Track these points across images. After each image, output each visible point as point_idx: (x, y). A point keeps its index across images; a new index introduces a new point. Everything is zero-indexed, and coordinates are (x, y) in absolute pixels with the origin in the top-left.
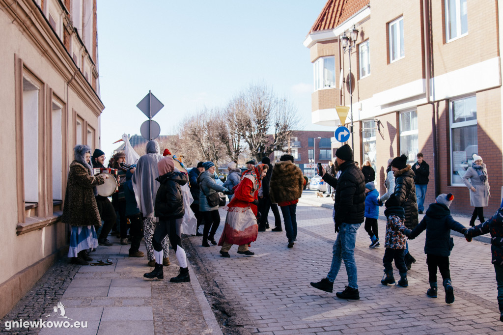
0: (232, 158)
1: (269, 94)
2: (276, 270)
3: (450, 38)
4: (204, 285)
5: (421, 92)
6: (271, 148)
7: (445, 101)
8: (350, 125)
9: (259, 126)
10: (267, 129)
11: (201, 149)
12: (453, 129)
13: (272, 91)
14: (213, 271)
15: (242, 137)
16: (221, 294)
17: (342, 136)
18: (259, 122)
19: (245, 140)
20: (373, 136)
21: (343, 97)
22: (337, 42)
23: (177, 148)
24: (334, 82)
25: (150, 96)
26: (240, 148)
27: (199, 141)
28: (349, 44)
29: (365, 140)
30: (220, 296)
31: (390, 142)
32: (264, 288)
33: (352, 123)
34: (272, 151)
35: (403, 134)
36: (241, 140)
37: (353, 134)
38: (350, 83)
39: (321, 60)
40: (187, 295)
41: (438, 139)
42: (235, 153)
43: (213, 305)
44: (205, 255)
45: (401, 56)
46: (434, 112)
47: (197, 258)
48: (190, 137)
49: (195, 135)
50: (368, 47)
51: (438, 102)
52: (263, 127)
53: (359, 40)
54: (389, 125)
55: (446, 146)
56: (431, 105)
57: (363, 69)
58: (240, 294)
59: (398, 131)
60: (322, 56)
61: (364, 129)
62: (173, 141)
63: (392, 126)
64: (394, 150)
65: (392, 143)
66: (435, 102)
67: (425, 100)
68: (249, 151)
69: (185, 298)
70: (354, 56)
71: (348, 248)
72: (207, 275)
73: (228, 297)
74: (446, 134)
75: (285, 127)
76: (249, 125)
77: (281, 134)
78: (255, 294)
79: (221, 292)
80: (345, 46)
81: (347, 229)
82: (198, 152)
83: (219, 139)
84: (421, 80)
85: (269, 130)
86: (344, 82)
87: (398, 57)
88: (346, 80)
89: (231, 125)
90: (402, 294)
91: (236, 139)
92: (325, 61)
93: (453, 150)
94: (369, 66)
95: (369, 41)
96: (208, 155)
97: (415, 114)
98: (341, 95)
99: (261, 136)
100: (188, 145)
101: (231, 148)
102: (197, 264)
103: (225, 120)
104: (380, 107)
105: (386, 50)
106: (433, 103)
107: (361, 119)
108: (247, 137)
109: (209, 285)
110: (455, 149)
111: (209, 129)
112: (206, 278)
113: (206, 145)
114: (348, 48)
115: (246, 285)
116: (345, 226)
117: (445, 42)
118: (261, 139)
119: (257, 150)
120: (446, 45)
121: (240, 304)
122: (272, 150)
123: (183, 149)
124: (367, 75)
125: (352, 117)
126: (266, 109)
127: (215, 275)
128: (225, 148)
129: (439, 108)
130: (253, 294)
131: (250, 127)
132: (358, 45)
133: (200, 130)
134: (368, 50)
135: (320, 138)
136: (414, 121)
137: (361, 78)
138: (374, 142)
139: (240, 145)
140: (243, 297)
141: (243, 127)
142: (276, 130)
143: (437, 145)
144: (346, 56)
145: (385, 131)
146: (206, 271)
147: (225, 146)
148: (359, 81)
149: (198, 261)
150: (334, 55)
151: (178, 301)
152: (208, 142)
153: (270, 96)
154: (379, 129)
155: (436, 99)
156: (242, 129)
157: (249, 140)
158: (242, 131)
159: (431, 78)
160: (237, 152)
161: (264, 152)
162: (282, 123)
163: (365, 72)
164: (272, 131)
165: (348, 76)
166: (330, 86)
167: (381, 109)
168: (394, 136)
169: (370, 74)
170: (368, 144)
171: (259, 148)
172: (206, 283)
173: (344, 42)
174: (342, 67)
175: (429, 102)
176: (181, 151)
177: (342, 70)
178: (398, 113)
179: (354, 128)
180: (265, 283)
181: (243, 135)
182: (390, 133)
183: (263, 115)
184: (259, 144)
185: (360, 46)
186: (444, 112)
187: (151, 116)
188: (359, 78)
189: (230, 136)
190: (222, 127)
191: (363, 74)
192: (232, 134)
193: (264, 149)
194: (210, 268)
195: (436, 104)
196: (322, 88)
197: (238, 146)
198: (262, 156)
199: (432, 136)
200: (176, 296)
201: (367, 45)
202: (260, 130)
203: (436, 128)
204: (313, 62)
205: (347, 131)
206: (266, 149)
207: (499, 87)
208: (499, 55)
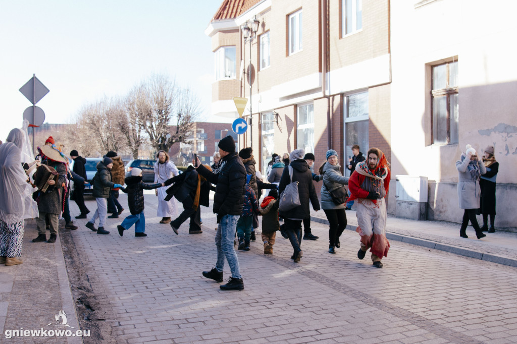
0: (132, 149)
1: (171, 83)
2: (154, 263)
3: (346, 33)
4: (74, 279)
5: (317, 85)
6: (172, 139)
7: (339, 96)
8: (249, 117)
9: (160, 116)
10: (169, 119)
11: (100, 139)
12: (347, 123)
13: (175, 80)
14: (88, 265)
15: (142, 127)
16: (90, 288)
18: (160, 112)
19: (145, 130)
20: (272, 128)
21: (243, 88)
22: (239, 32)
23: (74, 137)
24: (235, 73)
25: (34, 80)
26: (141, 138)
27: (98, 130)
28: (250, 35)
29: (263, 133)
30: (88, 291)
31: (287, 135)
32: (137, 281)
33: (251, 115)
34: (174, 143)
35: (300, 127)
36: (142, 130)
37: (251, 126)
38: (251, 74)
39: (222, 49)
40: (51, 289)
41: (333, 133)
42: (136, 143)
43: (79, 299)
44: (84, 248)
45: (299, 49)
46: (329, 106)
47: (73, 251)
48: (87, 126)
49: (94, 124)
50: (269, 39)
51: (333, 96)
52: (164, 117)
53: (260, 31)
54: (287, 118)
55: (340, 140)
56: (326, 99)
57: (263, 61)
58: (110, 288)
59: (295, 124)
60: (223, 46)
61: (263, 121)
62: (70, 130)
63: (290, 120)
64: (291, 143)
65: (289, 136)
66: (331, 96)
67: (320, 94)
68: (150, 142)
69: (48, 293)
70: (255, 47)
71: (229, 240)
72: (80, 269)
73: (97, 290)
74: (340, 129)
75: (188, 118)
76: (150, 115)
77: (183, 125)
78: (126, 287)
79: (91, 286)
80: (246, 36)
81: (229, 220)
82: (97, 142)
83: (118, 128)
84: (318, 73)
85: (171, 120)
86: (244, 73)
87: (297, 50)
88: (246, 72)
89: (131, 114)
90: (274, 285)
91: (137, 129)
92: (226, 50)
93: (347, 144)
94: (269, 58)
95: (269, 33)
96: (107, 145)
97: (312, 108)
98: (241, 87)
99: (162, 127)
100: (86, 134)
101: (131, 138)
102: (72, 258)
103: (125, 109)
104: (279, 99)
105: (285, 42)
106: (328, 97)
107: (260, 111)
108: (148, 128)
109: (79, 279)
110: (349, 144)
111: (109, 118)
112: (78, 272)
113: (104, 135)
114: (249, 39)
115: (119, 279)
116: (227, 217)
117: (341, 37)
118: (162, 130)
119: (158, 141)
120: (342, 40)
121: (107, 298)
122: (174, 141)
123: (81, 139)
124: (267, 66)
125: (251, 109)
126: (168, 99)
127: (89, 269)
128: (125, 139)
129: (334, 102)
130: (124, 287)
131: (150, 117)
132: (259, 36)
133: (100, 118)
134: (269, 42)
135: (227, 130)
136: (311, 115)
137: (261, 69)
138: (272, 134)
139: (141, 136)
140: (112, 291)
141: (144, 117)
142: (178, 120)
143: (331, 139)
144: (247, 46)
145: (283, 124)
146: (80, 266)
147: (125, 136)
148: (259, 72)
149: (75, 255)
150: (235, 45)
151: (39, 295)
152: (107, 132)
153: (172, 85)
154: (277, 122)
155: (332, 94)
156: (143, 119)
157: (149, 130)
158: (143, 121)
159: (327, 72)
160: (138, 143)
161: (166, 144)
162: (184, 115)
163: (265, 63)
164: (173, 121)
165: (249, 67)
166: (229, 77)
167: (280, 101)
168: (292, 130)
169: (269, 66)
170: (266, 137)
171: (160, 139)
172: (77, 277)
173: (245, 32)
174: (243, 58)
175: (325, 97)
176: (78, 141)
177: (243, 61)
178: (296, 106)
179: (253, 120)
180: (139, 276)
181: (143, 126)
182: (287, 126)
183: (165, 105)
184: (160, 135)
185: (261, 37)
186: (338, 106)
187: (35, 102)
188: (259, 70)
189: (131, 126)
190: (123, 117)
191: (264, 66)
192: (132, 124)
193: (165, 140)
194: (84, 262)
195: (331, 98)
196: (223, 78)
197: (139, 136)
198: (163, 147)
199: (327, 130)
200: (38, 291)
201: (268, 36)
202: (161, 120)
203: (331, 122)
204: (214, 51)
205: (245, 123)
206: (167, 140)
207: (389, 83)
208: (390, 52)
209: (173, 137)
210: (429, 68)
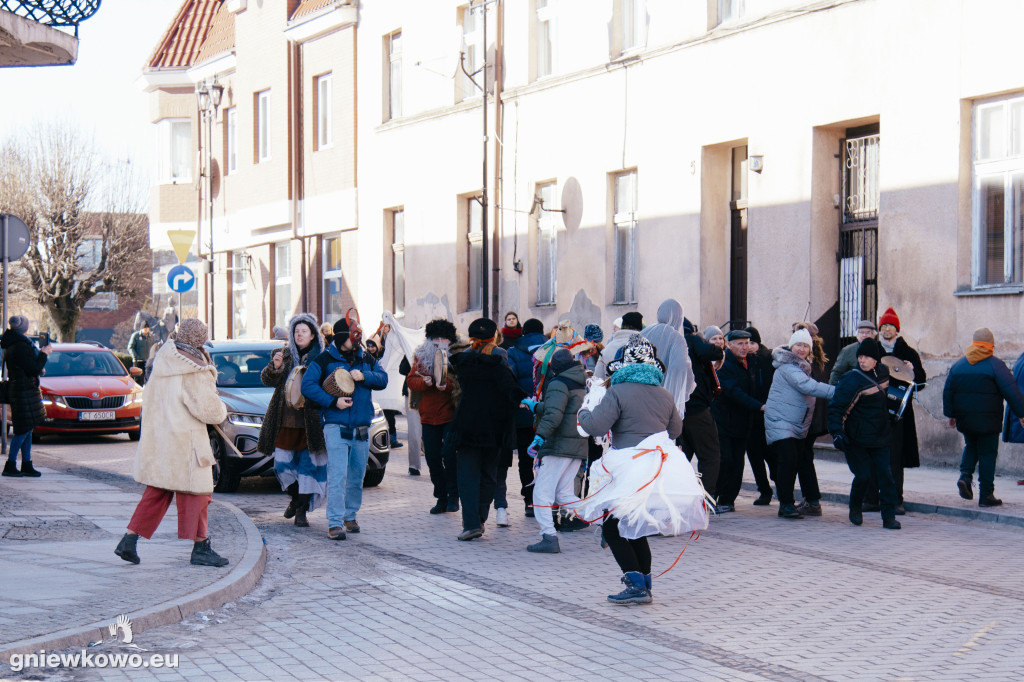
3: (324, 143)
5: (284, 220)
6: (89, 286)
7: (316, 237)
12: (326, 281)
17: (181, 282)
20: (244, 281)
29: (236, 287)
31: (262, 294)
33: (212, 254)
34: (93, 294)
35: (280, 282)
37: (212, 276)
38: (211, 180)
39: (166, 124)
41: (310, 295)
46: (304, 253)
51: (310, 237)
53: (225, 104)
54: (261, 265)
56: (299, 242)
59: (272, 275)
60: (167, 118)
61: (234, 268)
63: (265, 268)
64: (267, 308)
65: (264, 296)
66: (305, 237)
67: (290, 234)
68: (33, 293)
70: (218, 130)
74: (317, 288)
80: (204, 108)
84: (287, 201)
86: (203, 175)
87: (268, 154)
88: (206, 173)
92: (175, 126)
93: (327, 312)
98: (200, 199)
104: (250, 232)
105: (253, 139)
106: (302, 239)
107: (230, 248)
118: (62, 264)
119: (53, 290)
122: (93, 289)
125: (212, 244)
129: (311, 247)
132: (226, 111)
137: (230, 171)
138: (246, 291)
143: (307, 303)
145: (257, 275)
148: (226, 177)
150: (189, 118)
154: (250, 270)
155: (306, 234)
157: (31, 263)
159: (299, 199)
161: (72, 297)
168: (268, 284)
170: (239, 293)
171: (59, 286)
173: (203, 100)
174: (202, 145)
175: (297, 238)
178: (273, 246)
182: (262, 278)
184: (58, 275)
185: (230, 112)
186: (315, 253)
188: (226, 173)
191: (233, 167)
193: (71, 287)
195: (306, 240)
196: (169, 180)
198: (65, 305)
199: (302, 290)
203: (307, 281)
204: (154, 123)
205: (191, 273)
206: (76, 286)
207: (356, 229)
208: (356, 185)
209: (94, 278)
210: (390, 215)
